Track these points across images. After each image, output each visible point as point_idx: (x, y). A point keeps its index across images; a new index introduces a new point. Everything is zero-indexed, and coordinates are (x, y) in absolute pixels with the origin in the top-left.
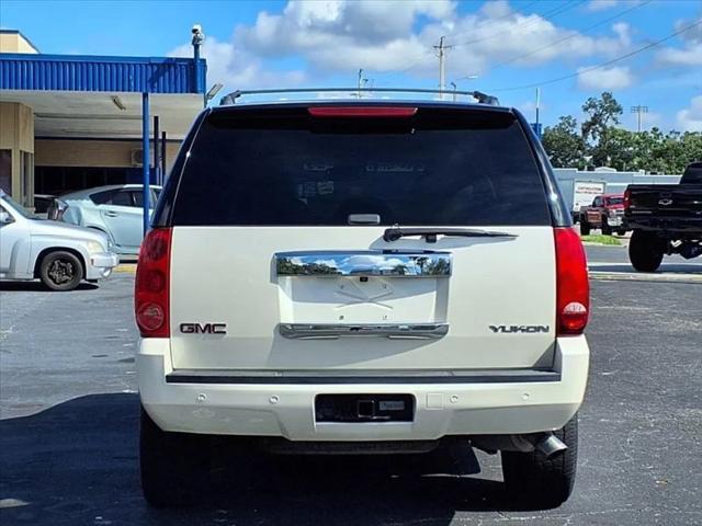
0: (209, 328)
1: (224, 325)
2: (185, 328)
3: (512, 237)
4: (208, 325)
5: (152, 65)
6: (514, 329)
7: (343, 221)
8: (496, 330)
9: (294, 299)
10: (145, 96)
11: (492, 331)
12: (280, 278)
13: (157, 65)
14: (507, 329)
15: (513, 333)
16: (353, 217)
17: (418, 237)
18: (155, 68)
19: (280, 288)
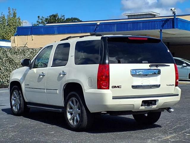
0: (118, 87)
1: (121, 86)
2: (113, 87)
3: (169, 66)
4: (118, 86)
5: (162, 21)
6: (170, 85)
7: (141, 63)
8: (167, 85)
10: (161, 30)
13: (164, 21)
16: (143, 62)
18: (163, 22)
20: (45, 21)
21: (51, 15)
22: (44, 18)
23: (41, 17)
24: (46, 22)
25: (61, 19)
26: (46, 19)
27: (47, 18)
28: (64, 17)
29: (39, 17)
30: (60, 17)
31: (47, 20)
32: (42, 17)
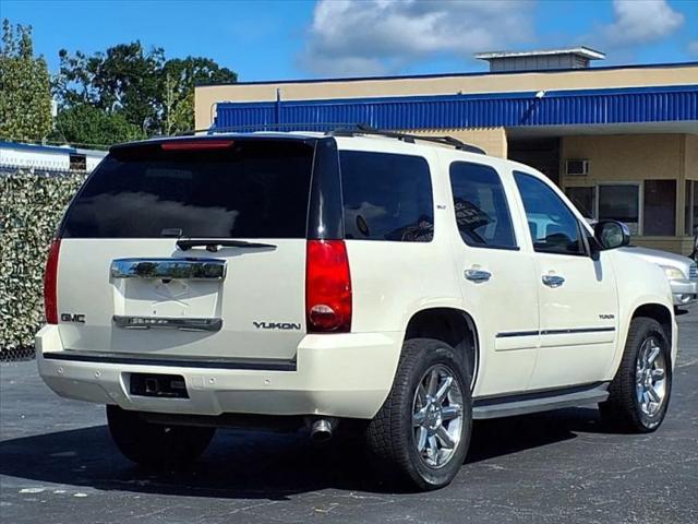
1: (84, 316)
2: (64, 318)
3: (273, 247)
4: (76, 316)
6: (272, 326)
8: (258, 326)
9: (126, 297)
11: (255, 327)
12: (116, 280)
14: (267, 325)
15: (271, 329)
16: (164, 231)
17: (205, 247)
19: (115, 289)
20: (87, 69)
21: (114, 45)
22: (83, 57)
23: (71, 55)
24: (94, 71)
25: (149, 60)
26: (94, 63)
27: (94, 57)
28: (160, 56)
29: (62, 53)
30: (145, 57)
31: (96, 65)
32: (78, 54)
